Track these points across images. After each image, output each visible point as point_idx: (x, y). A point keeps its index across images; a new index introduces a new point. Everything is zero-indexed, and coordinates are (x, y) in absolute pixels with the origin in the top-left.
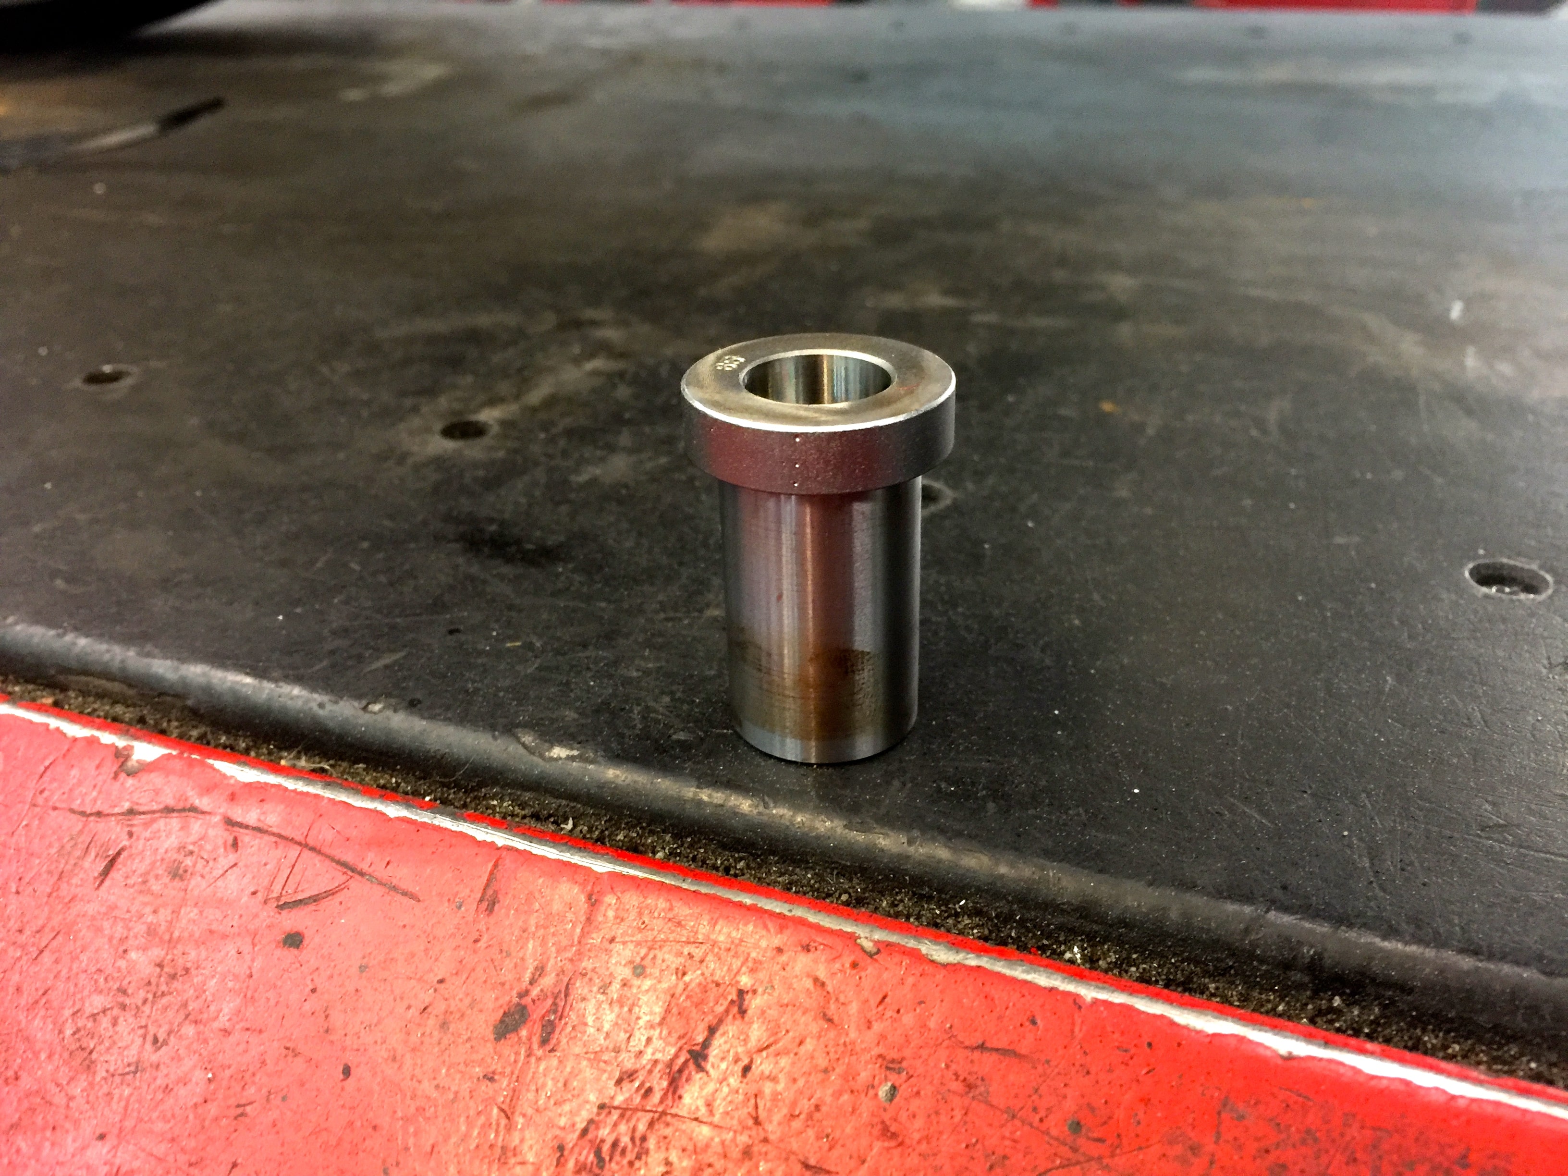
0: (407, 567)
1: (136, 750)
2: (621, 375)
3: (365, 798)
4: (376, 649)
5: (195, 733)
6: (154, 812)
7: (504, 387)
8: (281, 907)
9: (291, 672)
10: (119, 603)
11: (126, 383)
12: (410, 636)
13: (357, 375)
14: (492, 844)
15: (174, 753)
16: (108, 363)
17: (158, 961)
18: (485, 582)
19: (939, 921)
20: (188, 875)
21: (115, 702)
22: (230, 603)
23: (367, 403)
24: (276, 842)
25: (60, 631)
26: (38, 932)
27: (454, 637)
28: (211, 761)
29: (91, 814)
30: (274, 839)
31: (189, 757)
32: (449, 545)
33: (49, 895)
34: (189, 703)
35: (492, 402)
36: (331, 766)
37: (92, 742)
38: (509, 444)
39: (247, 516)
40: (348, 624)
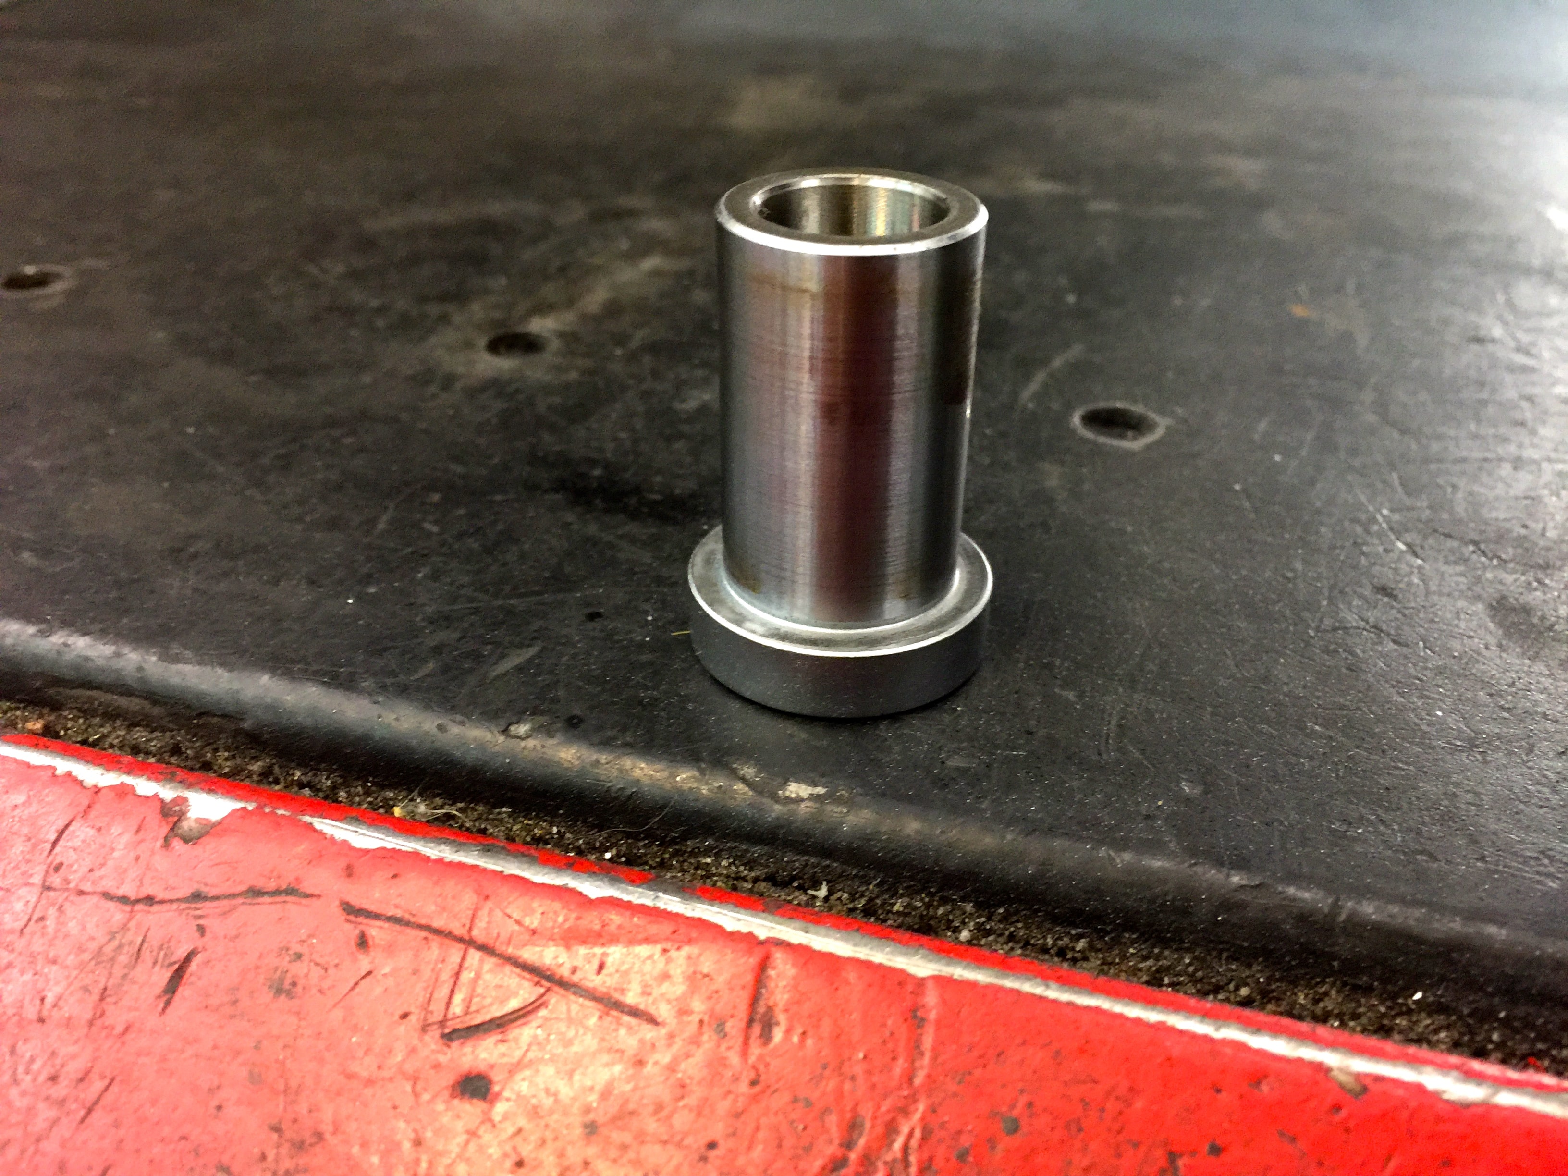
0: (500, 527)
1: (191, 801)
2: (691, 273)
3: (546, 870)
4: (497, 644)
5: (256, 767)
6: (233, 896)
7: (549, 291)
8: (449, 1037)
9: (388, 681)
10: (119, 584)
11: (58, 287)
12: (537, 624)
13: (354, 275)
14: (750, 938)
15: (250, 807)
16: (29, 263)
17: (274, 1121)
18: (611, 546)
19: (1386, 1022)
20: (299, 989)
21: (132, 725)
22: (276, 582)
23: (381, 310)
24: (426, 938)
25: (43, 626)
26: (81, 1080)
27: (597, 624)
28: (307, 819)
29: (138, 901)
30: (424, 934)
31: (273, 813)
32: (547, 497)
33: (91, 1023)
34: (246, 725)
35: (543, 309)
36: (460, 810)
37: (123, 792)
38: (580, 362)
39: (265, 461)
40: (447, 608)
